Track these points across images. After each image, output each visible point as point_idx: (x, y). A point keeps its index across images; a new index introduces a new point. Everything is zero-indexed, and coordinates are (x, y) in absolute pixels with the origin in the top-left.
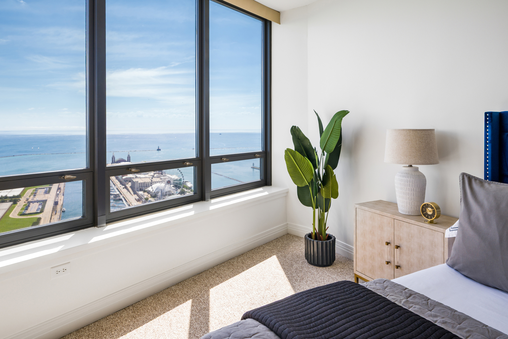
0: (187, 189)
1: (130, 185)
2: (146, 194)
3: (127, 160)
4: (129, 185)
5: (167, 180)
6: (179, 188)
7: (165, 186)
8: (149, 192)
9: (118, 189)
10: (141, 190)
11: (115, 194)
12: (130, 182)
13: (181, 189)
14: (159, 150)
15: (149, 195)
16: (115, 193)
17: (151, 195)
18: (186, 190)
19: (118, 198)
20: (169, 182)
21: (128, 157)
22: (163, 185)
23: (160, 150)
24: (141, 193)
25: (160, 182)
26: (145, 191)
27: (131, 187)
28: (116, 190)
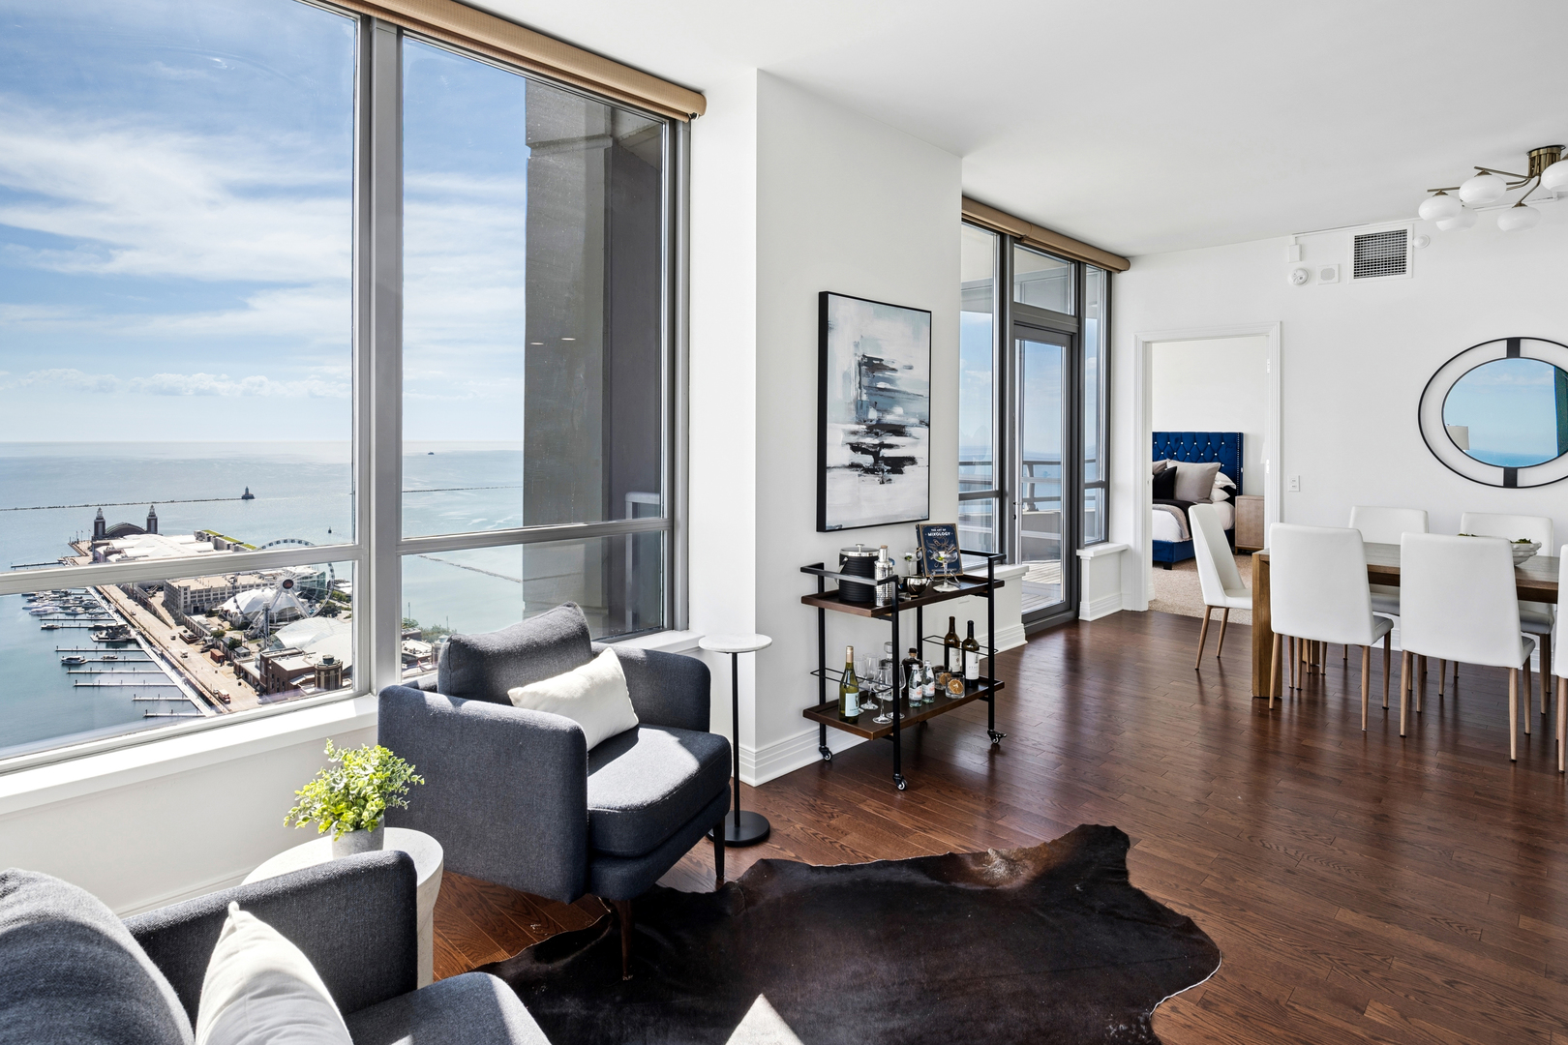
0: (340, 599)
1: (162, 600)
2: (215, 620)
3: (145, 528)
4: (157, 600)
5: (283, 578)
6: (320, 597)
7: (277, 596)
8: (224, 615)
9: (122, 610)
10: (197, 611)
11: (111, 628)
12: (160, 589)
13: (324, 601)
14: (247, 497)
15: (227, 625)
16: (114, 624)
17: (232, 623)
18: (338, 604)
19: (122, 637)
20: (288, 584)
21: (149, 521)
22: (269, 593)
23: (252, 497)
24: (199, 618)
25: (258, 586)
26: (210, 614)
27: (163, 604)
28: (116, 616)
